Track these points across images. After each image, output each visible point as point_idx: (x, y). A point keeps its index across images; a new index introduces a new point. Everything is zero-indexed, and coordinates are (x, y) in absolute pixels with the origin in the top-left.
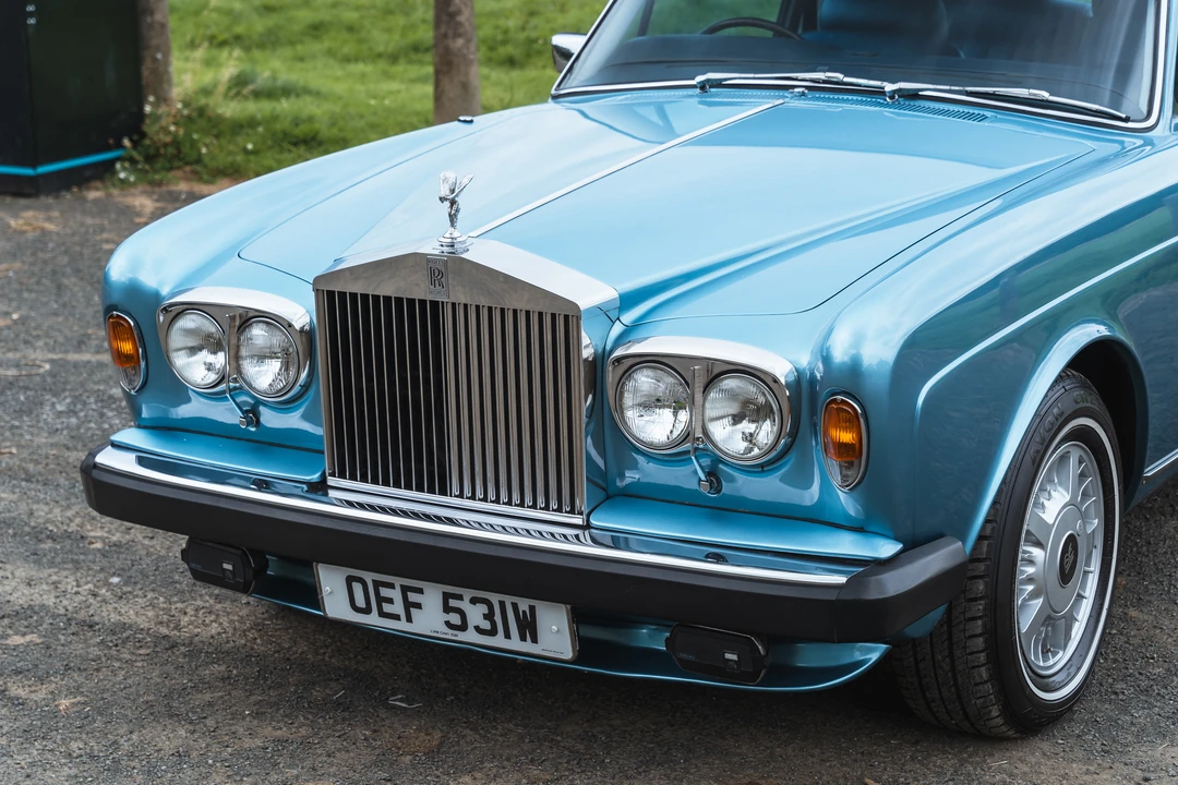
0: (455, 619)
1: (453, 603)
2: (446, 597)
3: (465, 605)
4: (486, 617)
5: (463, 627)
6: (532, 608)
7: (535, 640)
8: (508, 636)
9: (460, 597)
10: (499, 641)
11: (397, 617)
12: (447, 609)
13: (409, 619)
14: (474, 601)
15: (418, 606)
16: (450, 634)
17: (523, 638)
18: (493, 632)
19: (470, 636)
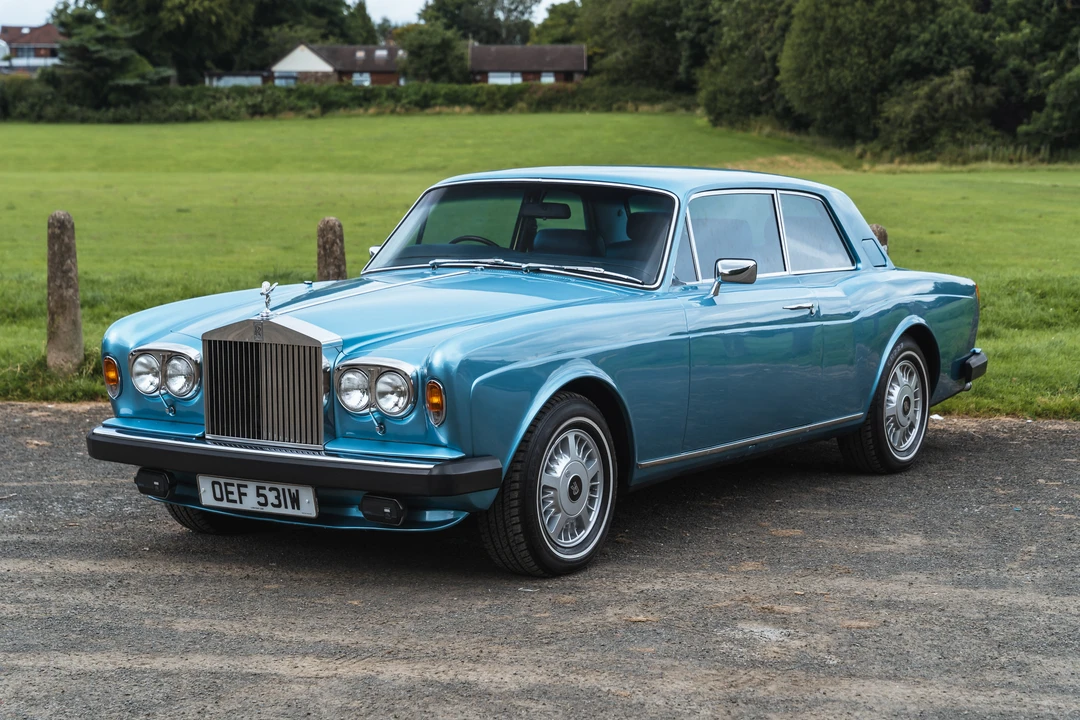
0: (262, 500)
1: (261, 491)
2: (258, 488)
3: (265, 492)
4: (276, 498)
5: (266, 504)
6: (297, 491)
7: (299, 509)
8: (286, 507)
9: (264, 488)
10: (282, 511)
11: (235, 502)
12: (259, 495)
13: (241, 502)
14: (271, 489)
15: (245, 494)
16: (260, 509)
17: (293, 508)
18: (279, 506)
19: (269, 509)
